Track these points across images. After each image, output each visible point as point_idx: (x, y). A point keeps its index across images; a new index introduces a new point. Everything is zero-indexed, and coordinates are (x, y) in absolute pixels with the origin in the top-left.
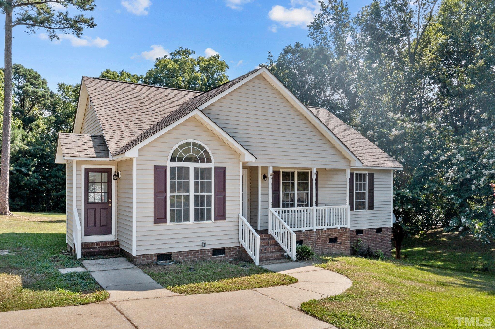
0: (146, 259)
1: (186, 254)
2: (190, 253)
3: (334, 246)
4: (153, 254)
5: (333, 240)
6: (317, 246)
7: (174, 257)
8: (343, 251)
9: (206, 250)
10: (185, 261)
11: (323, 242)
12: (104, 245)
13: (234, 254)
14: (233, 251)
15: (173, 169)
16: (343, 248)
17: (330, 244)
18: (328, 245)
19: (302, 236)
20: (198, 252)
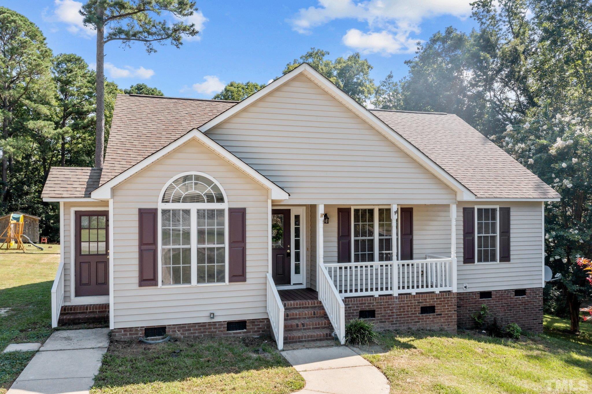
0: (128, 333)
1: (187, 328)
2: (192, 327)
3: (428, 318)
4: (138, 327)
5: (428, 310)
6: (400, 318)
7: (169, 332)
8: (446, 325)
9: (217, 324)
10: (185, 337)
11: (410, 313)
12: (96, 309)
13: (260, 328)
14: (259, 325)
16: (445, 322)
17: (422, 316)
18: (419, 316)
19: (373, 303)
20: (205, 326)
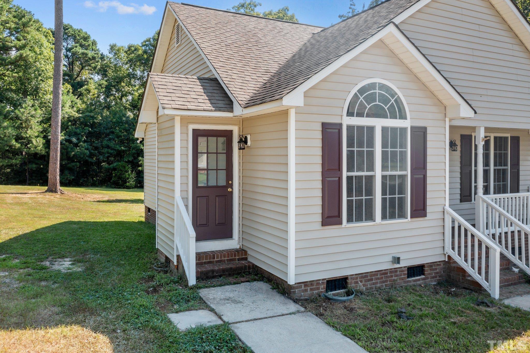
0: (309, 288)
1: (369, 278)
2: (374, 275)
4: (320, 280)
7: (351, 285)
9: (398, 269)
10: (367, 289)
12: (224, 257)
13: (437, 273)
14: (436, 269)
15: (350, 128)
20: (387, 273)
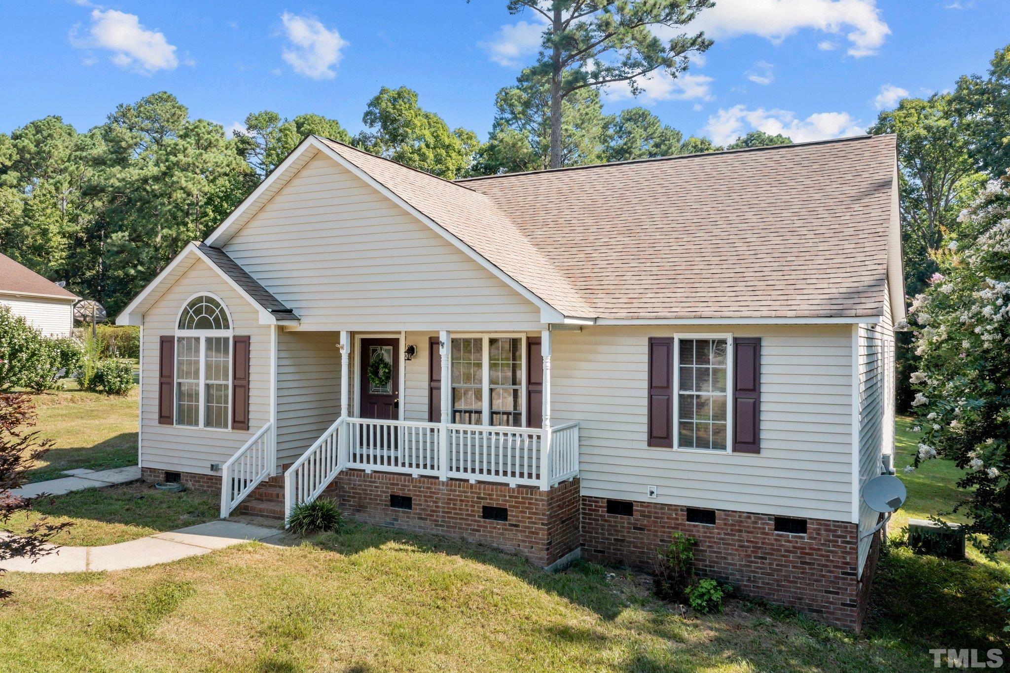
0: (153, 475)
1: (197, 479)
3: (495, 528)
4: (160, 470)
5: (495, 513)
7: (183, 480)
10: (195, 489)
11: (465, 513)
15: (181, 340)
16: (523, 541)
19: (409, 486)
20: (212, 479)
